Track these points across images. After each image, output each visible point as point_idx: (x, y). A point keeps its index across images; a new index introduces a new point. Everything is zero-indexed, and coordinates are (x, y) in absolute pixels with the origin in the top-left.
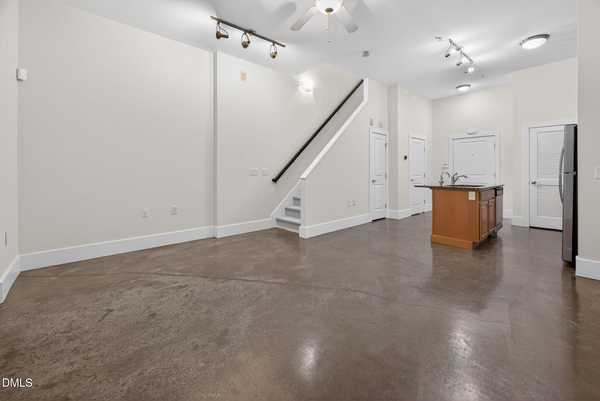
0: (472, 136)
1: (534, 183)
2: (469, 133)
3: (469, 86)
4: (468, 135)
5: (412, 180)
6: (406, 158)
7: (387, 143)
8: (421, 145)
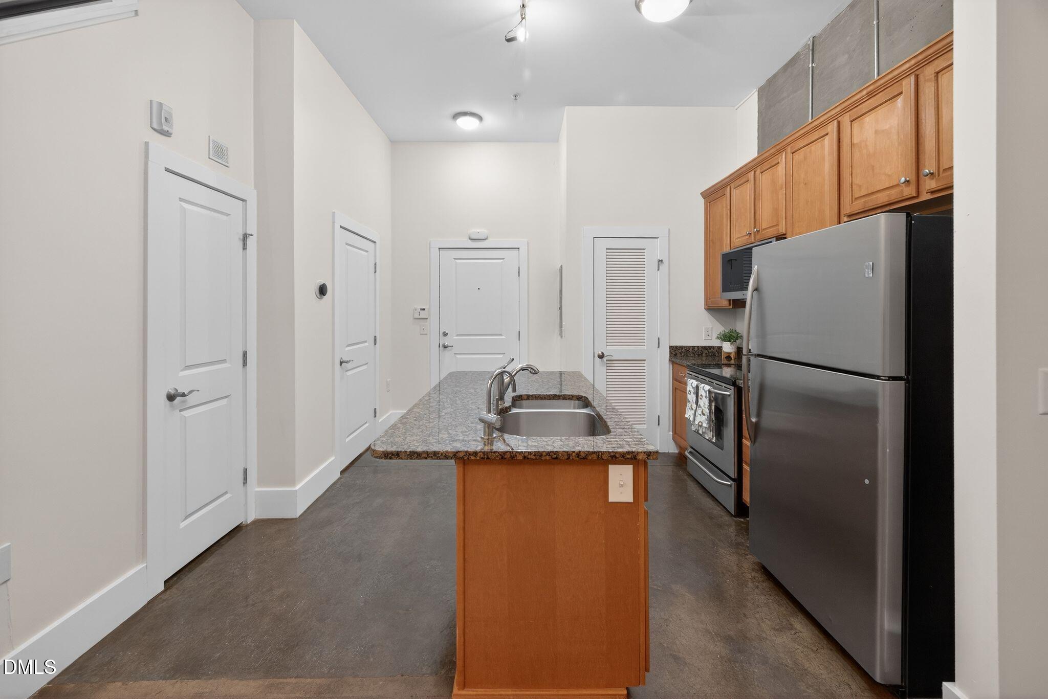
0: (477, 243)
1: (601, 356)
2: (473, 237)
3: (480, 118)
4: (470, 241)
5: (341, 363)
6: (322, 290)
7: (249, 232)
8: (366, 253)
